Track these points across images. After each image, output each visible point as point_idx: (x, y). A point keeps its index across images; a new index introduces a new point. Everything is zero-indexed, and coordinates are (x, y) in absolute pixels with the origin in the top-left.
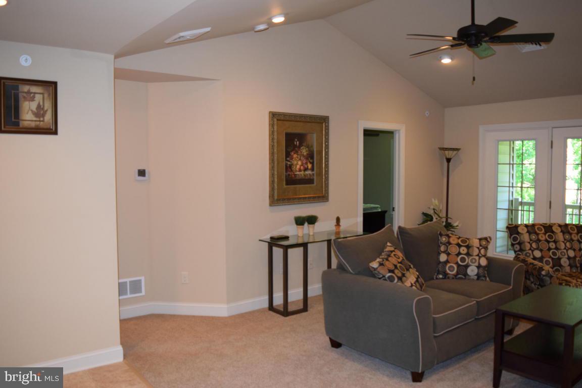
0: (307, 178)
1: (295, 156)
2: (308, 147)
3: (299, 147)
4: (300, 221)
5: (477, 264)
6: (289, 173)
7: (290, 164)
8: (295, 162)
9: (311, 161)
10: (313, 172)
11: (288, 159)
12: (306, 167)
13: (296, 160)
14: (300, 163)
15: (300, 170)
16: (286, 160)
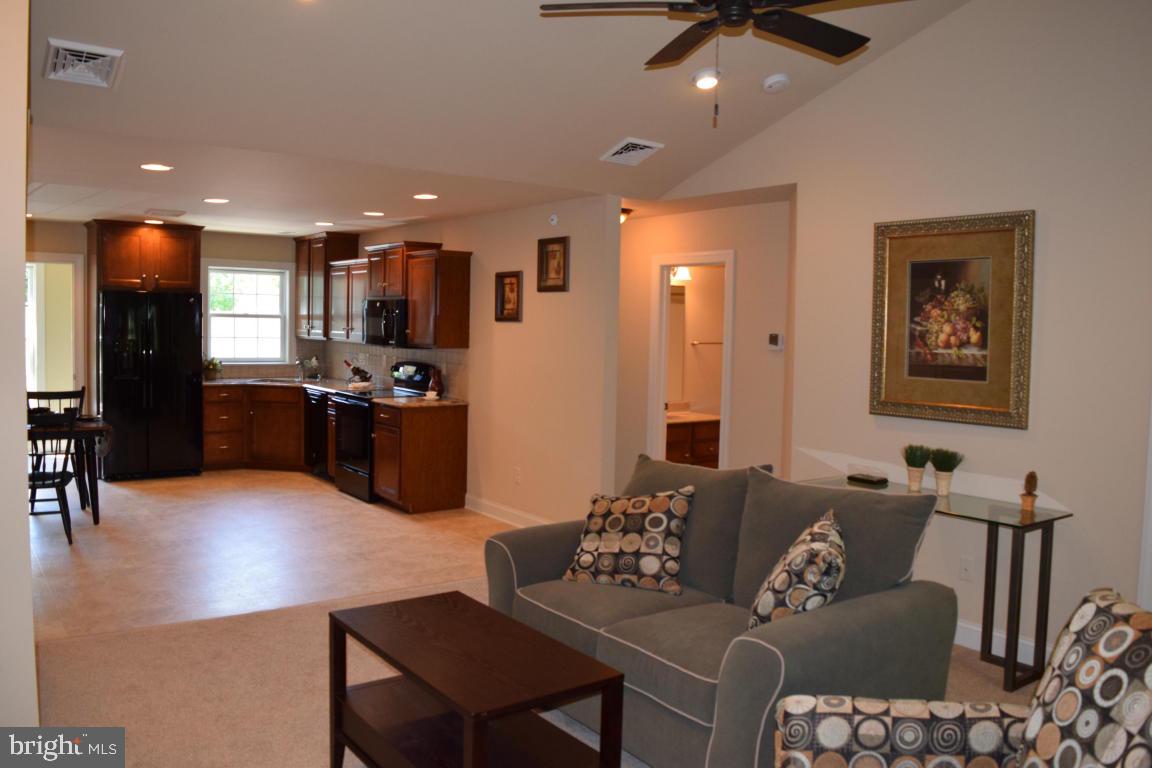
0: (965, 364)
1: (935, 312)
2: (970, 291)
3: (948, 292)
4: (916, 457)
6: (917, 349)
7: (921, 332)
8: (935, 327)
9: (978, 325)
10: (984, 353)
11: (917, 319)
12: (965, 338)
13: (936, 321)
14: (947, 328)
15: (948, 345)
16: (912, 321)
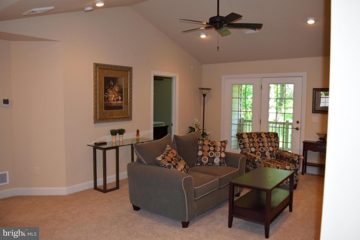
0: (118, 106)
1: (111, 91)
2: (119, 86)
3: (113, 86)
4: (114, 133)
5: (219, 156)
6: (106, 102)
7: (107, 97)
8: (111, 96)
9: (121, 95)
10: (122, 102)
11: (106, 93)
12: (118, 98)
13: (111, 94)
14: (113, 96)
15: (114, 101)
16: (105, 94)
